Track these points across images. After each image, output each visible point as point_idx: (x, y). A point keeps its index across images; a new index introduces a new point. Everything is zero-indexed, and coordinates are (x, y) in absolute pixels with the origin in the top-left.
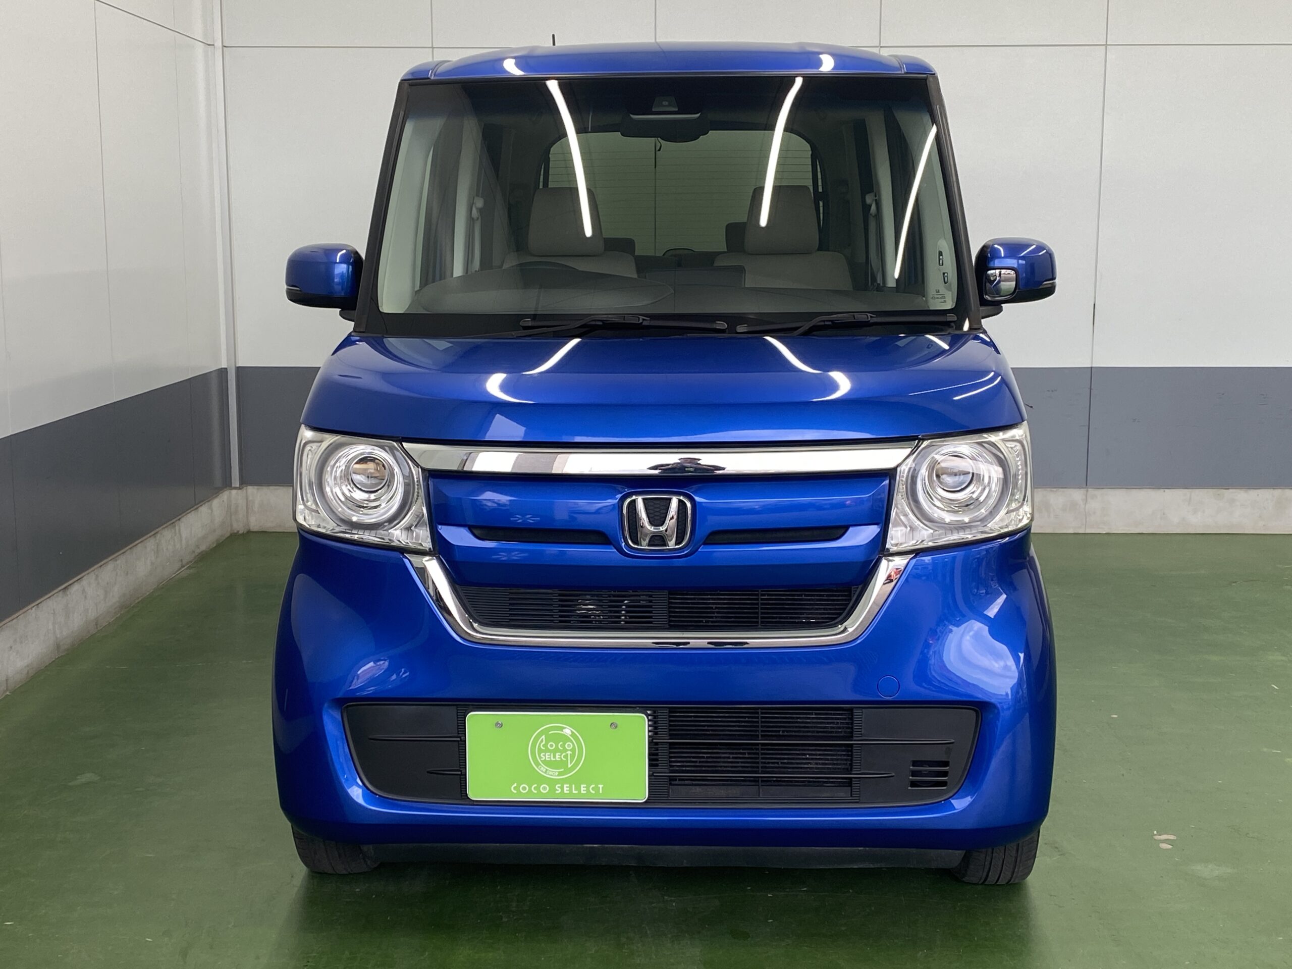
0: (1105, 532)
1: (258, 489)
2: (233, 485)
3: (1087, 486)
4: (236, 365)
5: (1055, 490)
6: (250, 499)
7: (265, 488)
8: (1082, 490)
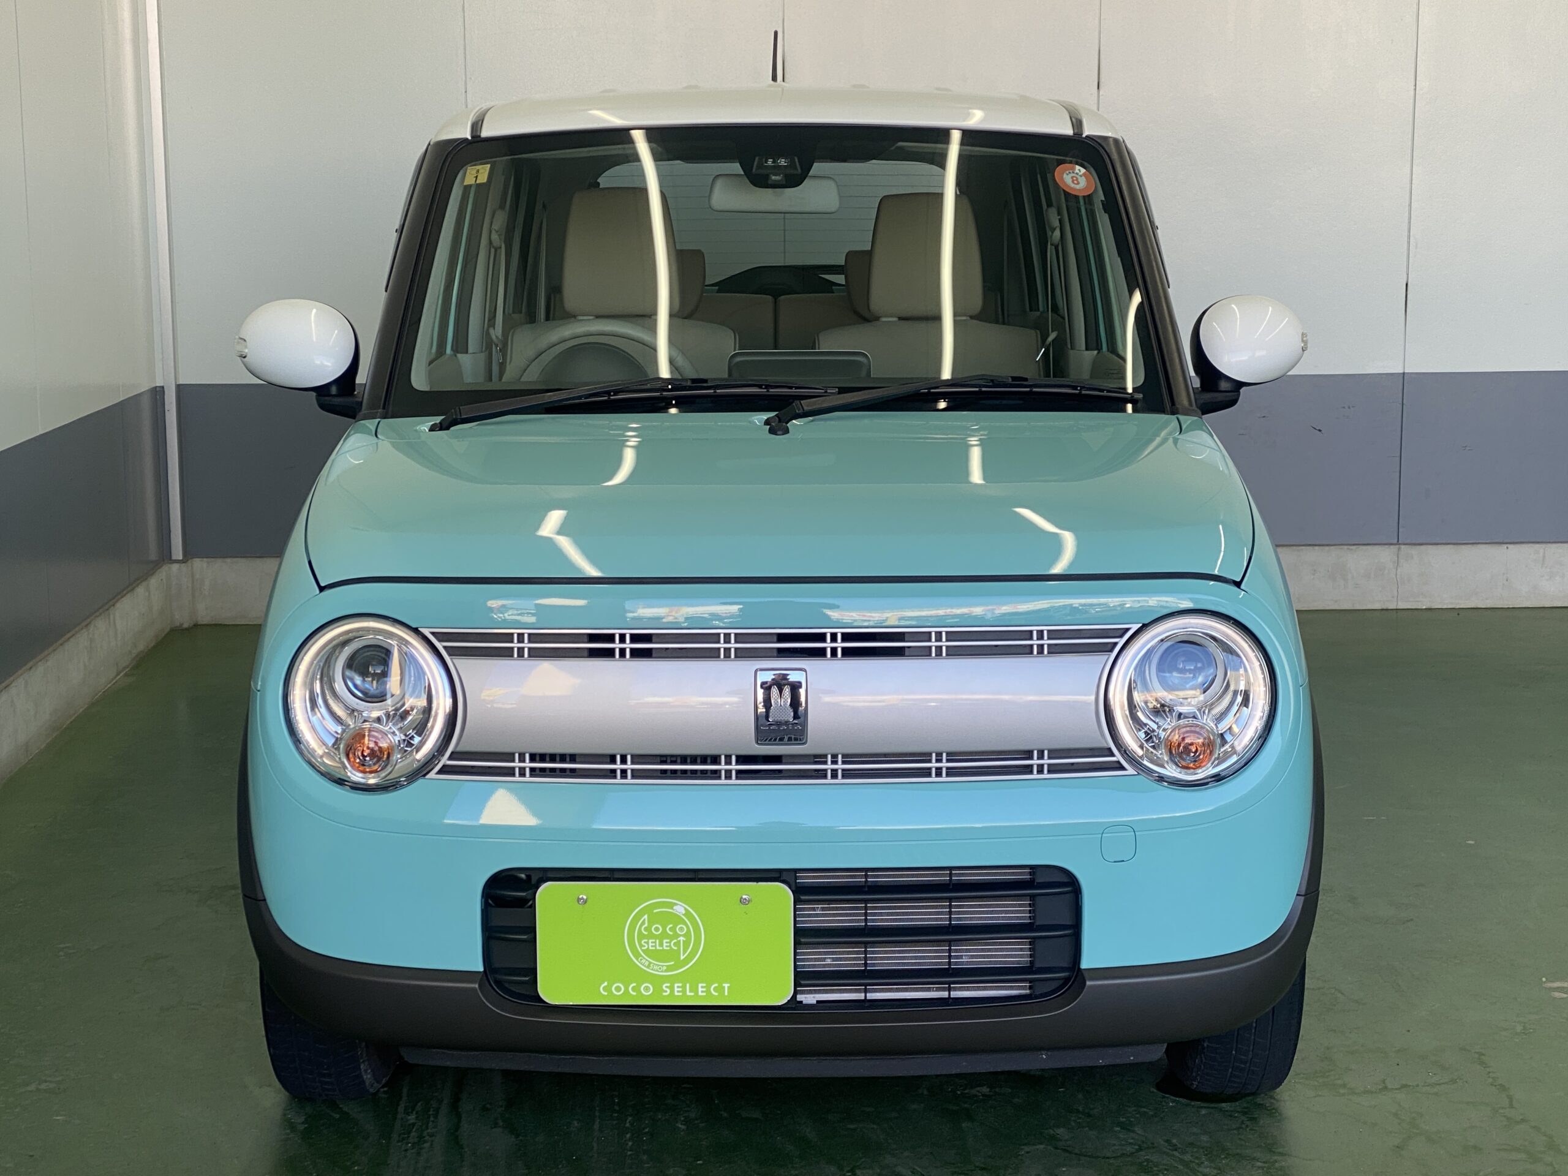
0: (1424, 607)
1: (208, 563)
2: (174, 558)
3: (1400, 542)
4: (176, 382)
5: (1354, 547)
6: (197, 576)
7: (219, 561)
8: (1392, 547)
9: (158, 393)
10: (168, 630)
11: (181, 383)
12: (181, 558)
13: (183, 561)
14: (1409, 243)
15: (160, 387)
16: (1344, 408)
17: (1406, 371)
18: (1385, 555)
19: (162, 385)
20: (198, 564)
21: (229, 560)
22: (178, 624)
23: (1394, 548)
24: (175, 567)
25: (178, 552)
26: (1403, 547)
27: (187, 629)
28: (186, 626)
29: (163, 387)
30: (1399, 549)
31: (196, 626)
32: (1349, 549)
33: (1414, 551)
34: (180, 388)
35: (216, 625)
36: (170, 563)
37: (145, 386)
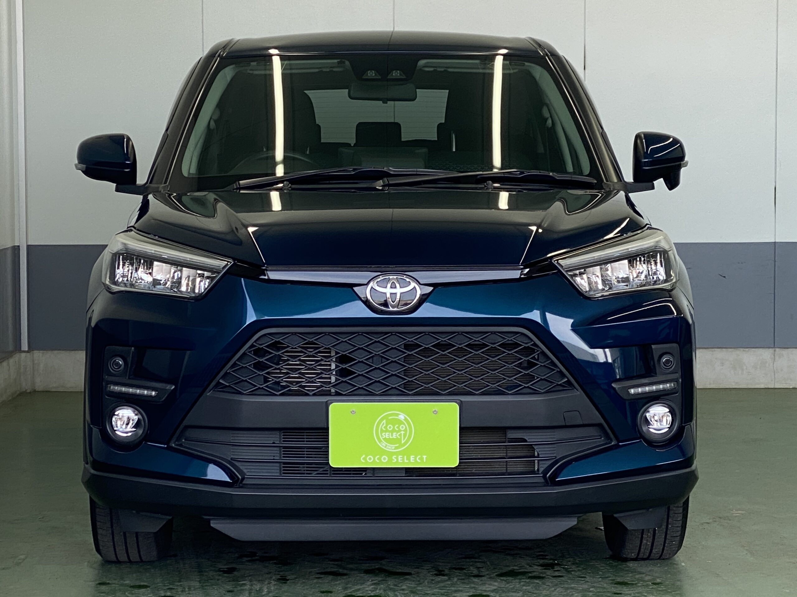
1: (43, 353)
3: (776, 346)
4: (26, 244)
5: (747, 349)
6: (36, 362)
7: (50, 352)
8: (771, 349)
9: (16, 249)
10: (18, 392)
11: (29, 244)
12: (27, 349)
13: (28, 352)
14: (776, 163)
16: (739, 263)
17: (777, 241)
18: (766, 354)
19: (18, 245)
20: (37, 354)
21: (56, 352)
22: (24, 390)
23: (771, 350)
24: (23, 355)
25: (25, 347)
26: (777, 349)
27: (30, 393)
28: (28, 391)
29: (19, 246)
30: (775, 351)
31: (34, 392)
32: (744, 350)
33: (785, 352)
34: (28, 247)
35: (46, 391)
36: (21, 353)
37: (9, 245)
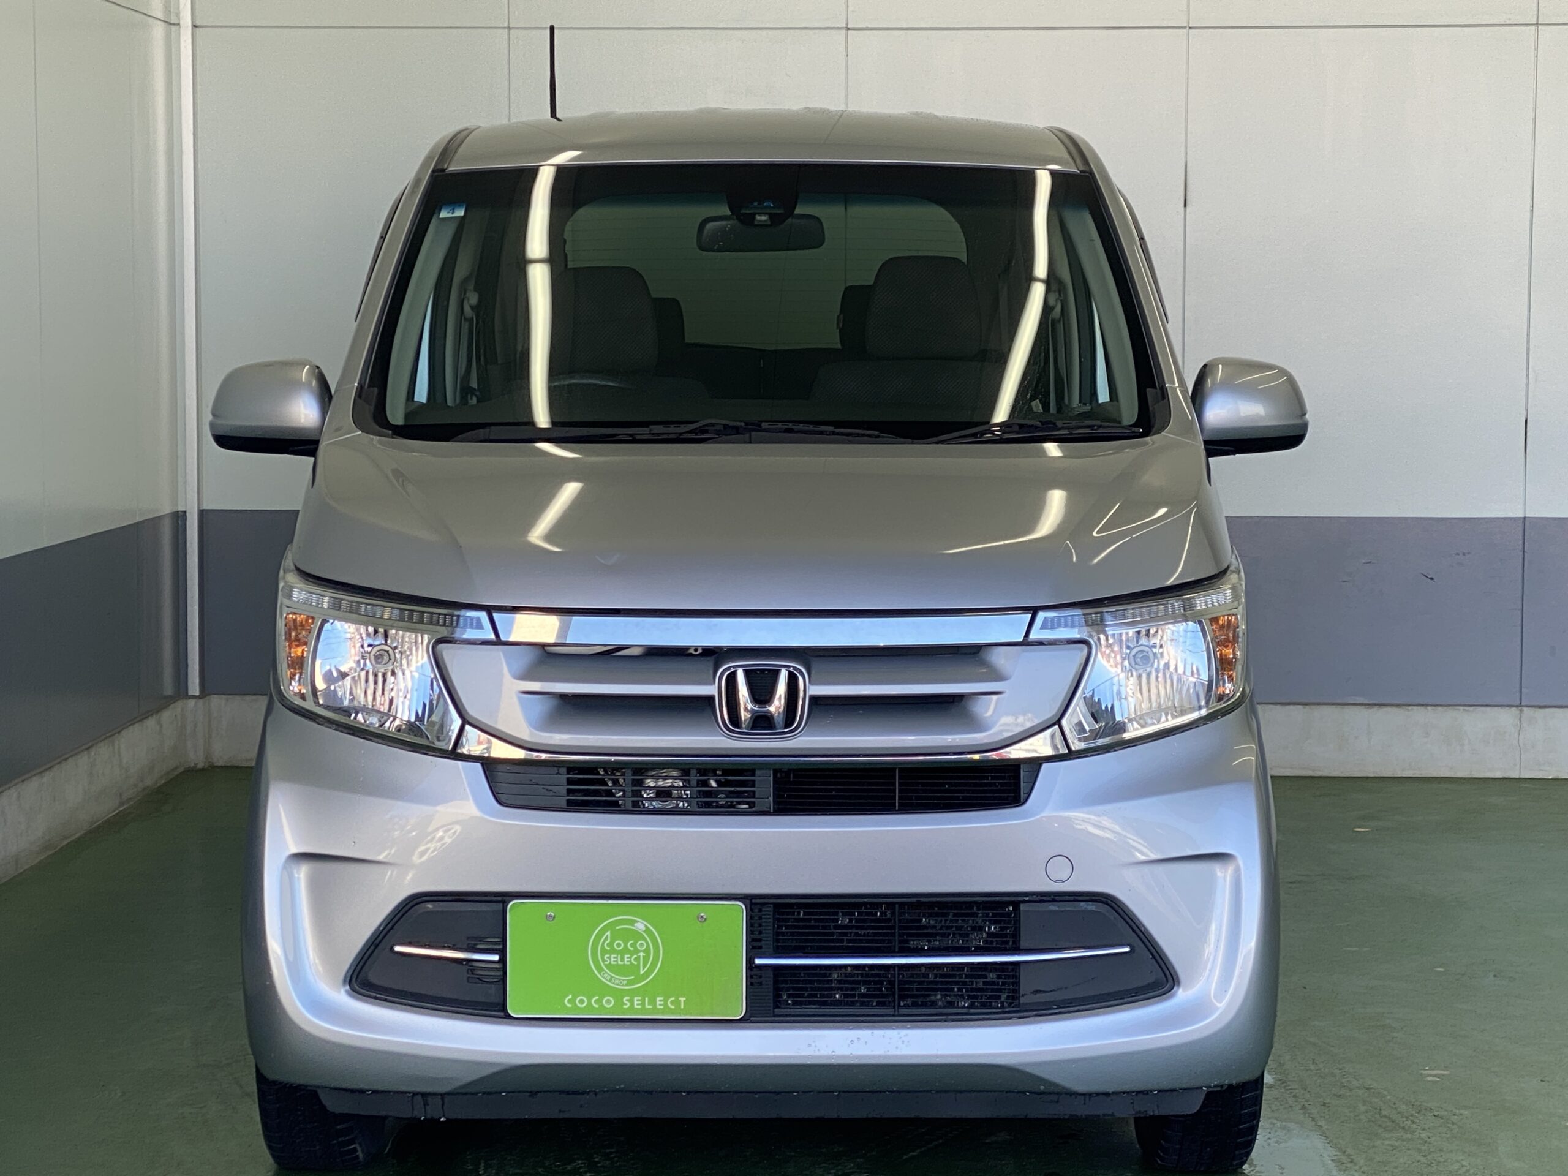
0: (1550, 777)
1: (227, 700)
2: (190, 693)
3: (1523, 704)
4: (198, 507)
6: (215, 713)
7: (238, 698)
8: (1514, 709)
9: (179, 518)
10: (181, 770)
11: (205, 507)
12: (197, 694)
13: (199, 697)
14: (1527, 376)
15: (182, 511)
16: (1458, 554)
17: (1527, 515)
18: (1506, 718)
19: (184, 510)
20: (216, 701)
21: (248, 698)
22: (193, 765)
23: (1516, 711)
24: (191, 703)
25: (194, 688)
26: (1525, 709)
27: (203, 770)
28: (200, 766)
30: (1521, 711)
31: (212, 767)
33: (1538, 714)
34: (203, 513)
35: (233, 767)
36: (186, 699)
37: (167, 509)
